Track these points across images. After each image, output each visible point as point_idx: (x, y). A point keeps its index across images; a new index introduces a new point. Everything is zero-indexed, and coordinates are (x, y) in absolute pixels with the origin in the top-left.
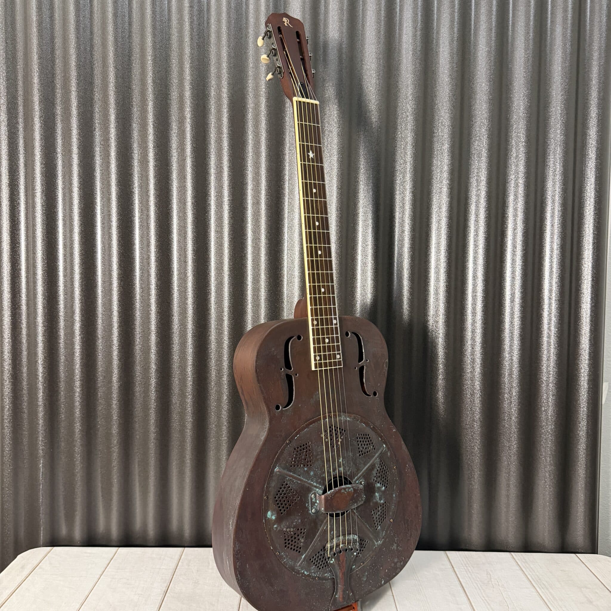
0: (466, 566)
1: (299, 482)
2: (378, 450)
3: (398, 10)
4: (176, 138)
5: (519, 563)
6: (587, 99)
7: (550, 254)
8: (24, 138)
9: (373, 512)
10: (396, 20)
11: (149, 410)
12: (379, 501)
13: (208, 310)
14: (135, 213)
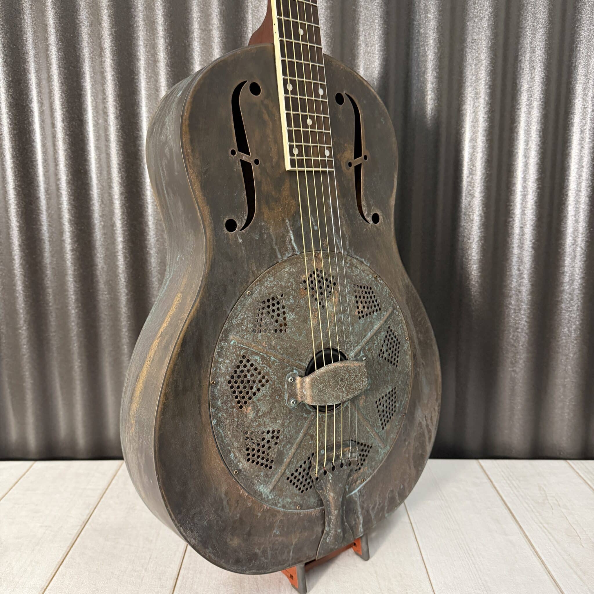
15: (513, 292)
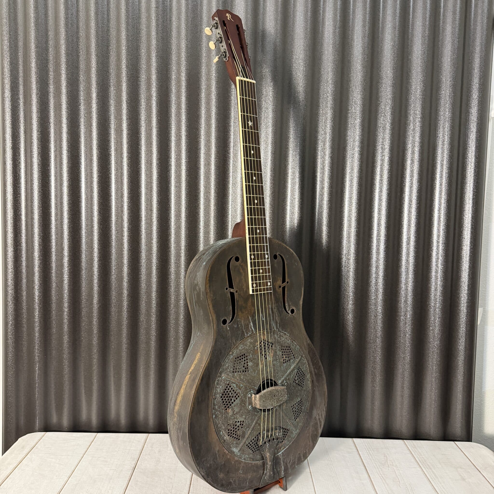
0: (368, 450)
3: (321, 12)
4: (144, 112)
5: (410, 448)
6: (471, 84)
7: (438, 207)
8: (24, 110)
10: (320, 20)
11: (122, 326)
13: (169, 248)
14: (111, 171)
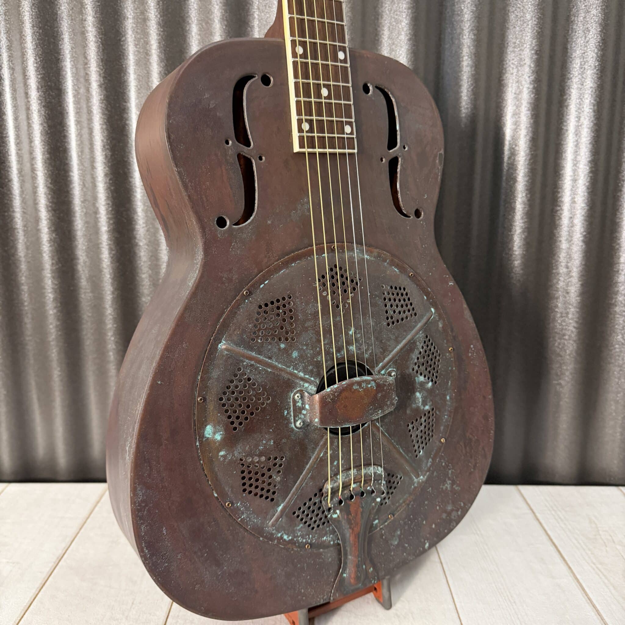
1: (269, 370)
2: (422, 316)
9: (410, 427)
12: (422, 407)
15: (560, 292)
